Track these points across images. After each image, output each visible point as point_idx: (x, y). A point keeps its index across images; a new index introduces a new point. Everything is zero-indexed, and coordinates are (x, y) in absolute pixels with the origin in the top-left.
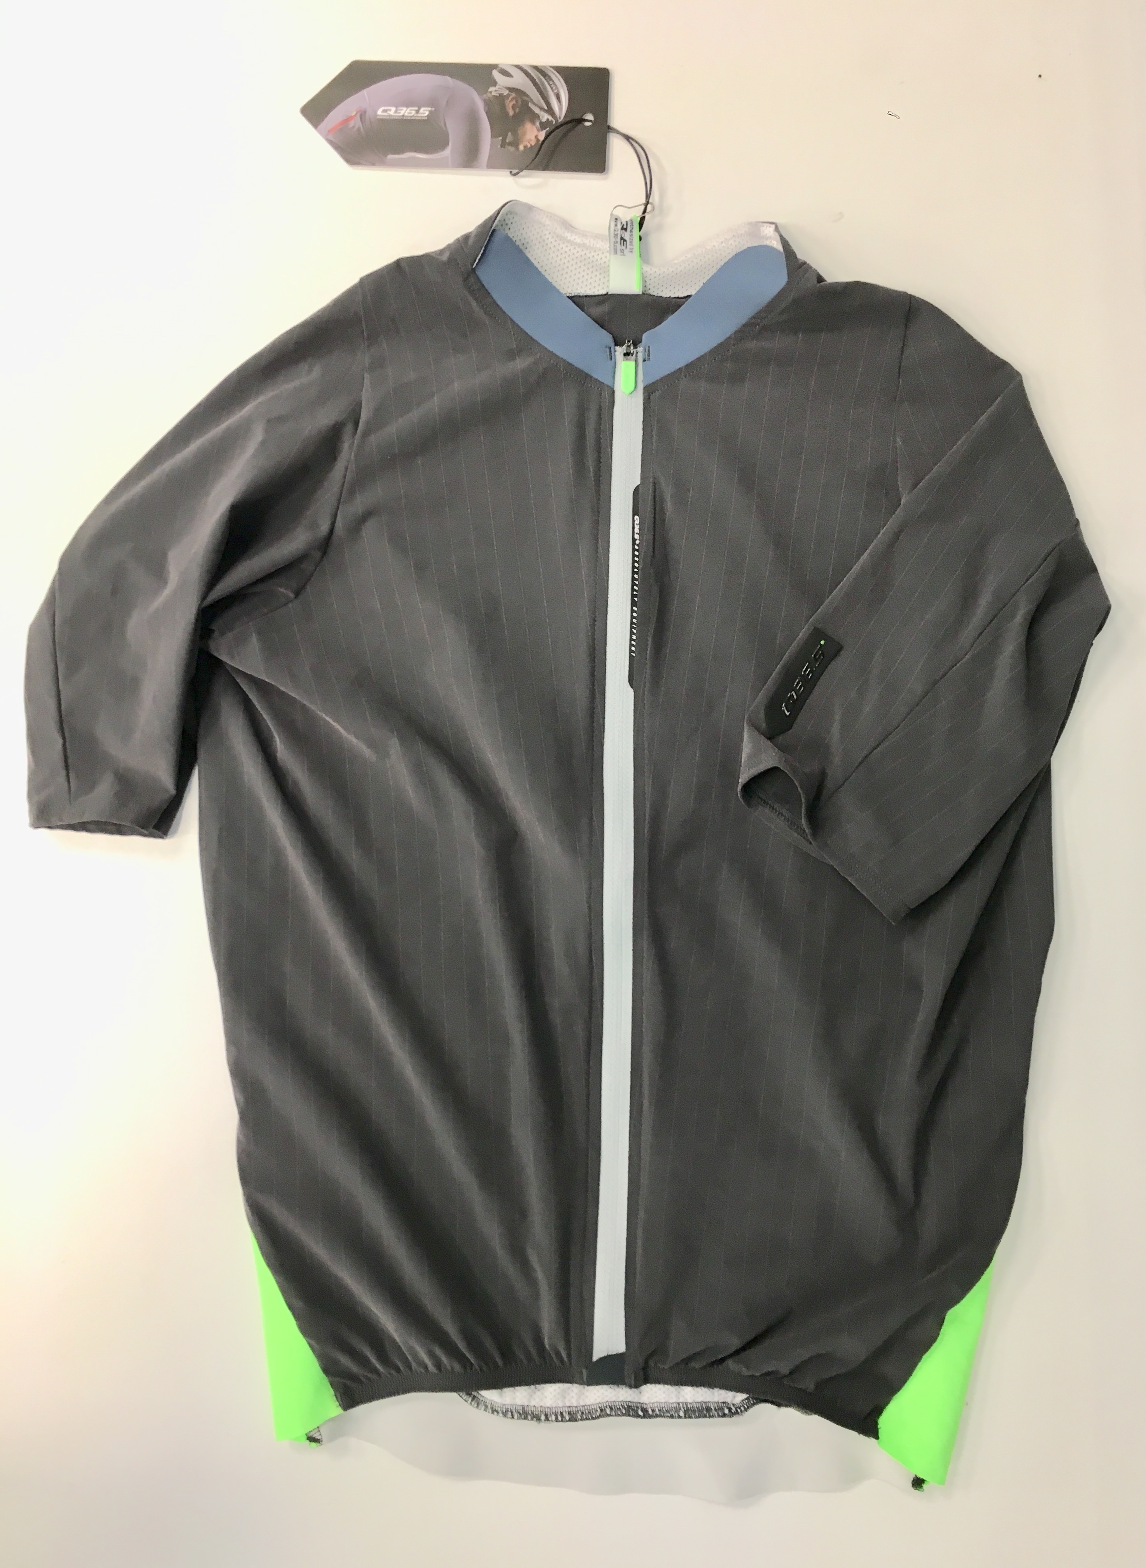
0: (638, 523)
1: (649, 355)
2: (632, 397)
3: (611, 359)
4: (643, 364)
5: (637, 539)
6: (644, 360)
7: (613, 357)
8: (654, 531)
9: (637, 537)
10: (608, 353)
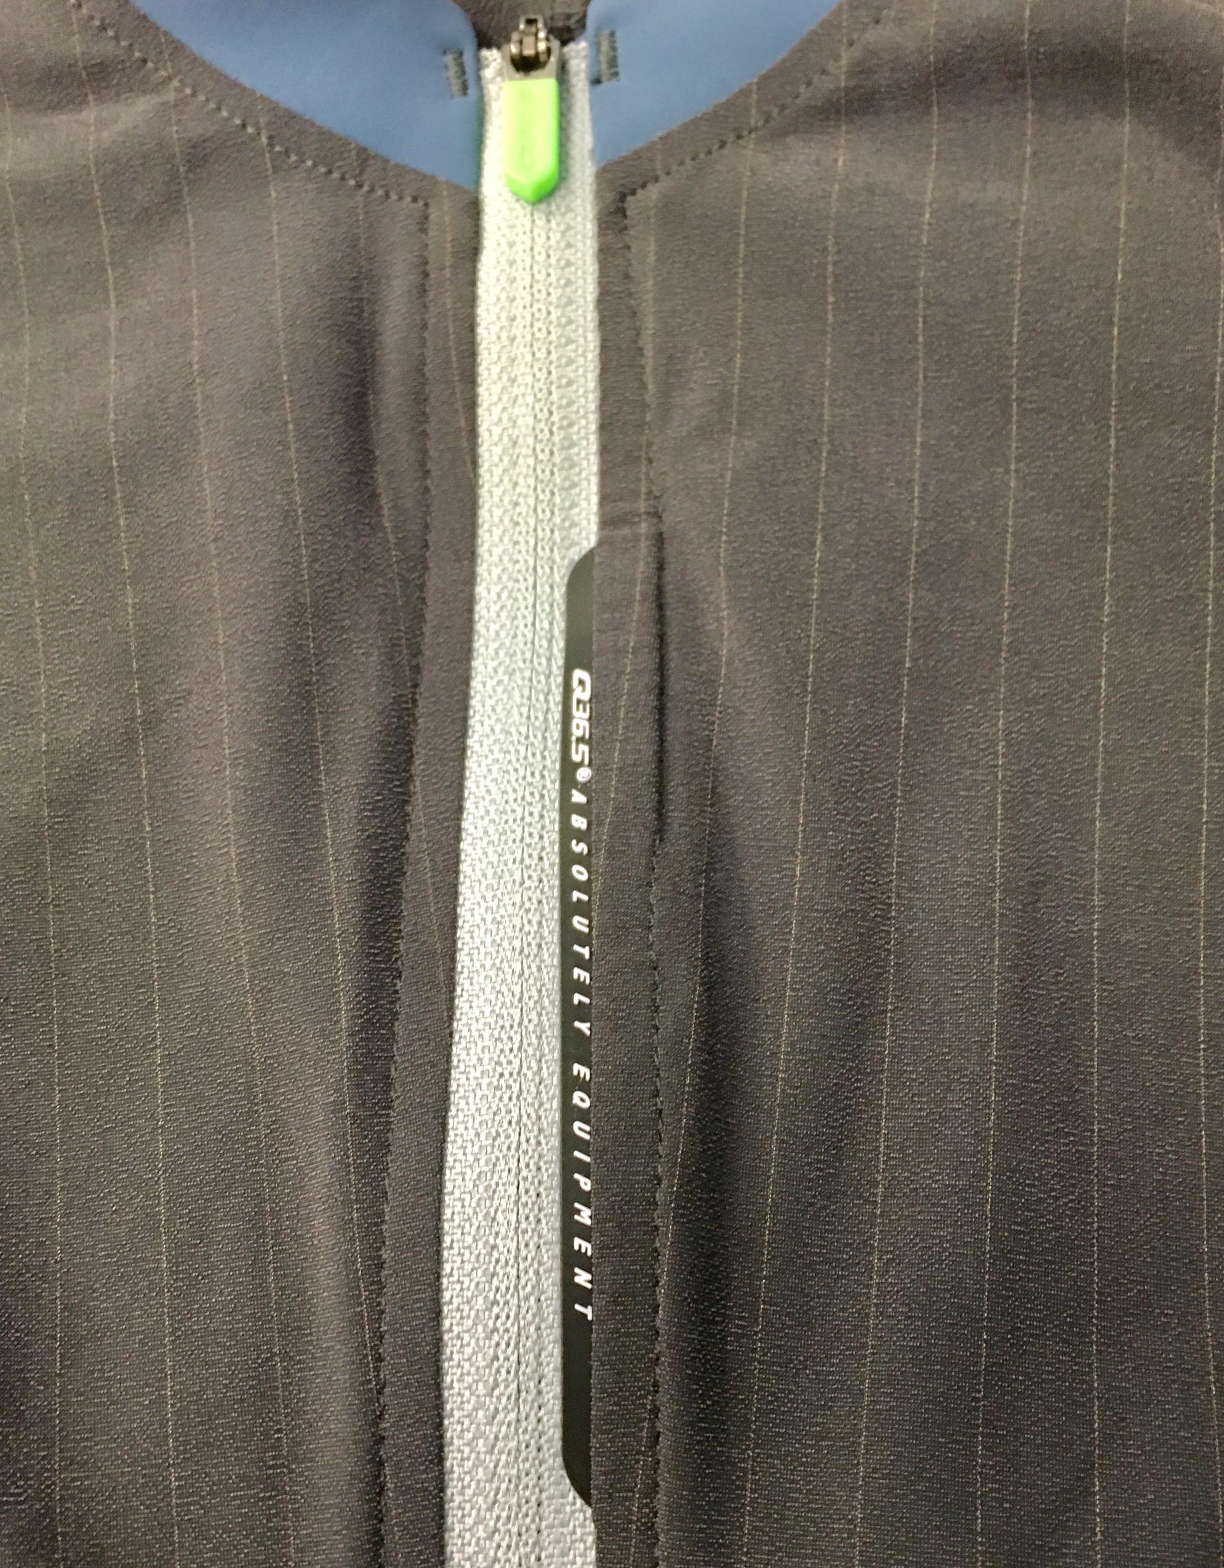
0: (586, 696)
1: (613, 62)
2: (549, 215)
3: (464, 89)
4: (591, 93)
5: (581, 764)
6: (596, 81)
7: (471, 84)
8: (661, 725)
9: (580, 753)
10: (453, 70)
